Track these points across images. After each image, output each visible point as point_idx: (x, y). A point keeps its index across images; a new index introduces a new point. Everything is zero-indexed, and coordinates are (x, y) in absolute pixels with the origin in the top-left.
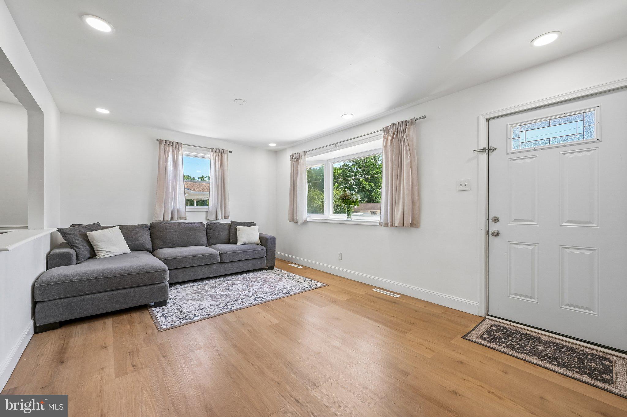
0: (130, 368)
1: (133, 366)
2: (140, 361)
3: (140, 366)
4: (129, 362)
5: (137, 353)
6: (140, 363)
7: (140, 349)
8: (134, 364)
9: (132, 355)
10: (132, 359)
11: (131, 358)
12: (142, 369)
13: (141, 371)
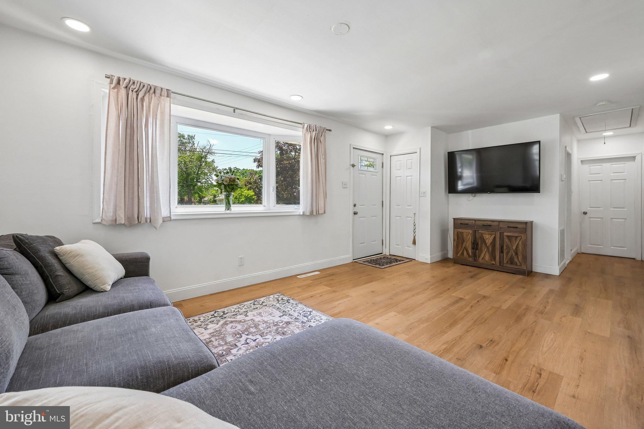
0: (544, 374)
1: (540, 374)
2: (531, 373)
3: (534, 369)
4: (542, 382)
5: (527, 384)
6: (532, 371)
7: (520, 387)
8: (538, 375)
9: (533, 386)
10: (536, 382)
11: (537, 384)
12: (534, 365)
13: (536, 365)
